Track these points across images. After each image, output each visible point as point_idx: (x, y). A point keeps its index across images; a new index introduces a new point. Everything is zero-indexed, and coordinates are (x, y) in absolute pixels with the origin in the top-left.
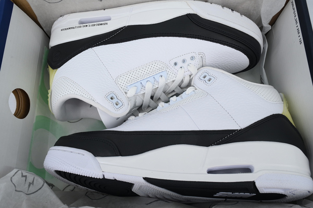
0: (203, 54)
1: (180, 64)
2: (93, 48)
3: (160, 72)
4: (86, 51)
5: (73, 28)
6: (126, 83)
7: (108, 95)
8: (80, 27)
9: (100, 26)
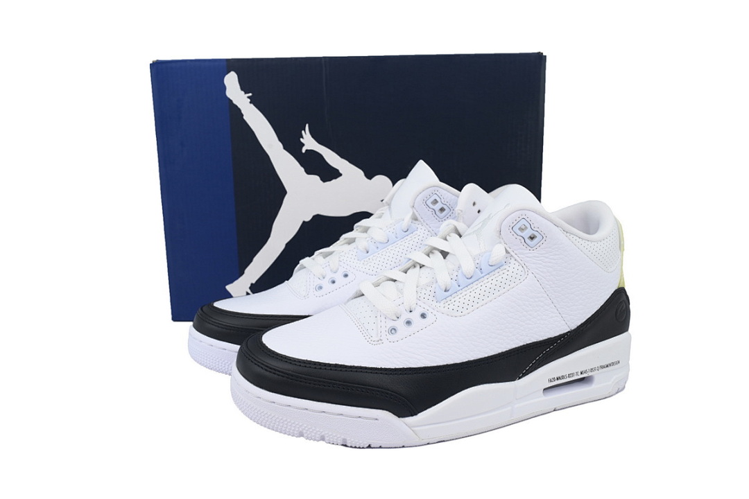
0: (372, 342)
1: (415, 317)
2: (569, 330)
3: (450, 298)
4: (580, 324)
5: (602, 367)
6: (508, 268)
7: (541, 242)
8: (592, 370)
9: (560, 375)
